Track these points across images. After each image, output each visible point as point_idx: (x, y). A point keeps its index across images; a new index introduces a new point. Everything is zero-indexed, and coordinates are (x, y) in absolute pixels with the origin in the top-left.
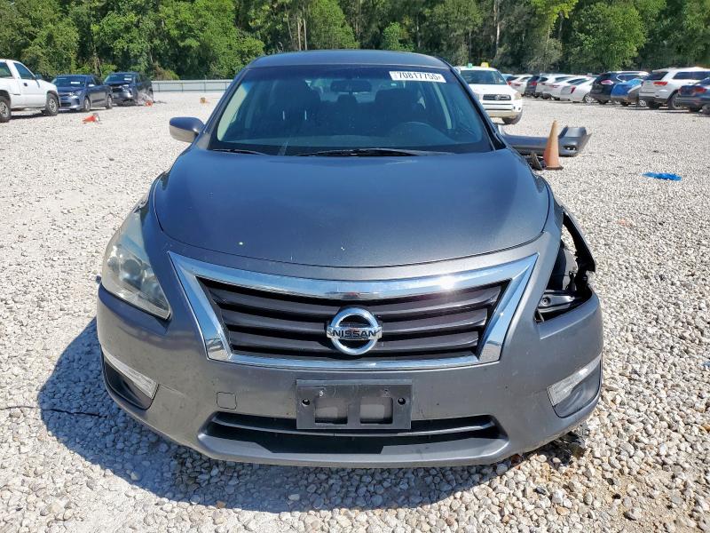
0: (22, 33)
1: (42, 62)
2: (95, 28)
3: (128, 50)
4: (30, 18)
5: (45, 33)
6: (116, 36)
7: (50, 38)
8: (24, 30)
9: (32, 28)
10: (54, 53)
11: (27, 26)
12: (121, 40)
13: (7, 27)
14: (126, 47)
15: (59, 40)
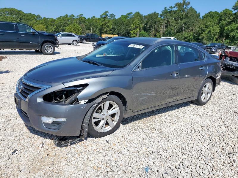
0: (201, 30)
1: (204, 39)
2: (226, 28)
3: (235, 36)
4: (205, 25)
5: (208, 30)
6: (232, 31)
7: (210, 31)
8: (203, 29)
9: (205, 29)
10: (209, 36)
11: (203, 28)
12: (233, 32)
13: (198, 28)
14: (234, 35)
15: (212, 32)
